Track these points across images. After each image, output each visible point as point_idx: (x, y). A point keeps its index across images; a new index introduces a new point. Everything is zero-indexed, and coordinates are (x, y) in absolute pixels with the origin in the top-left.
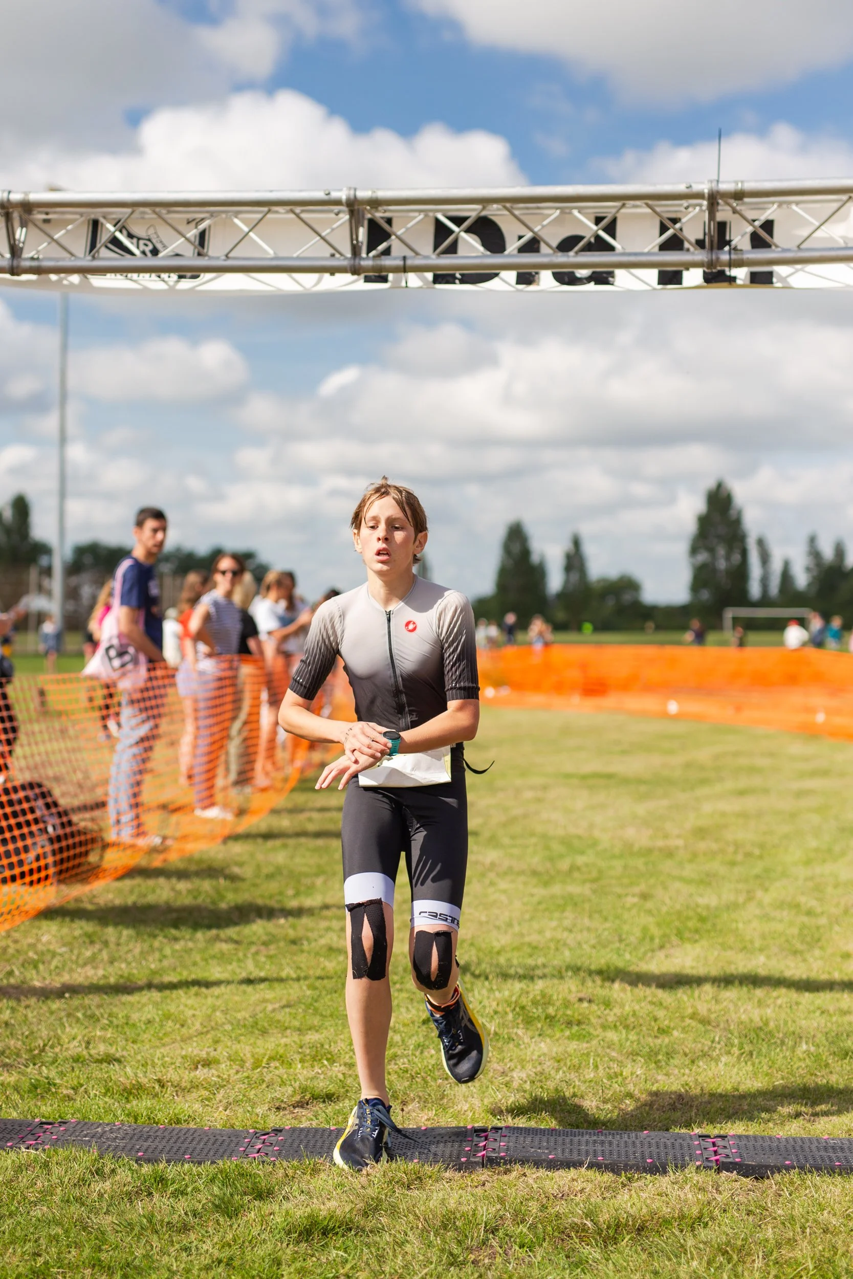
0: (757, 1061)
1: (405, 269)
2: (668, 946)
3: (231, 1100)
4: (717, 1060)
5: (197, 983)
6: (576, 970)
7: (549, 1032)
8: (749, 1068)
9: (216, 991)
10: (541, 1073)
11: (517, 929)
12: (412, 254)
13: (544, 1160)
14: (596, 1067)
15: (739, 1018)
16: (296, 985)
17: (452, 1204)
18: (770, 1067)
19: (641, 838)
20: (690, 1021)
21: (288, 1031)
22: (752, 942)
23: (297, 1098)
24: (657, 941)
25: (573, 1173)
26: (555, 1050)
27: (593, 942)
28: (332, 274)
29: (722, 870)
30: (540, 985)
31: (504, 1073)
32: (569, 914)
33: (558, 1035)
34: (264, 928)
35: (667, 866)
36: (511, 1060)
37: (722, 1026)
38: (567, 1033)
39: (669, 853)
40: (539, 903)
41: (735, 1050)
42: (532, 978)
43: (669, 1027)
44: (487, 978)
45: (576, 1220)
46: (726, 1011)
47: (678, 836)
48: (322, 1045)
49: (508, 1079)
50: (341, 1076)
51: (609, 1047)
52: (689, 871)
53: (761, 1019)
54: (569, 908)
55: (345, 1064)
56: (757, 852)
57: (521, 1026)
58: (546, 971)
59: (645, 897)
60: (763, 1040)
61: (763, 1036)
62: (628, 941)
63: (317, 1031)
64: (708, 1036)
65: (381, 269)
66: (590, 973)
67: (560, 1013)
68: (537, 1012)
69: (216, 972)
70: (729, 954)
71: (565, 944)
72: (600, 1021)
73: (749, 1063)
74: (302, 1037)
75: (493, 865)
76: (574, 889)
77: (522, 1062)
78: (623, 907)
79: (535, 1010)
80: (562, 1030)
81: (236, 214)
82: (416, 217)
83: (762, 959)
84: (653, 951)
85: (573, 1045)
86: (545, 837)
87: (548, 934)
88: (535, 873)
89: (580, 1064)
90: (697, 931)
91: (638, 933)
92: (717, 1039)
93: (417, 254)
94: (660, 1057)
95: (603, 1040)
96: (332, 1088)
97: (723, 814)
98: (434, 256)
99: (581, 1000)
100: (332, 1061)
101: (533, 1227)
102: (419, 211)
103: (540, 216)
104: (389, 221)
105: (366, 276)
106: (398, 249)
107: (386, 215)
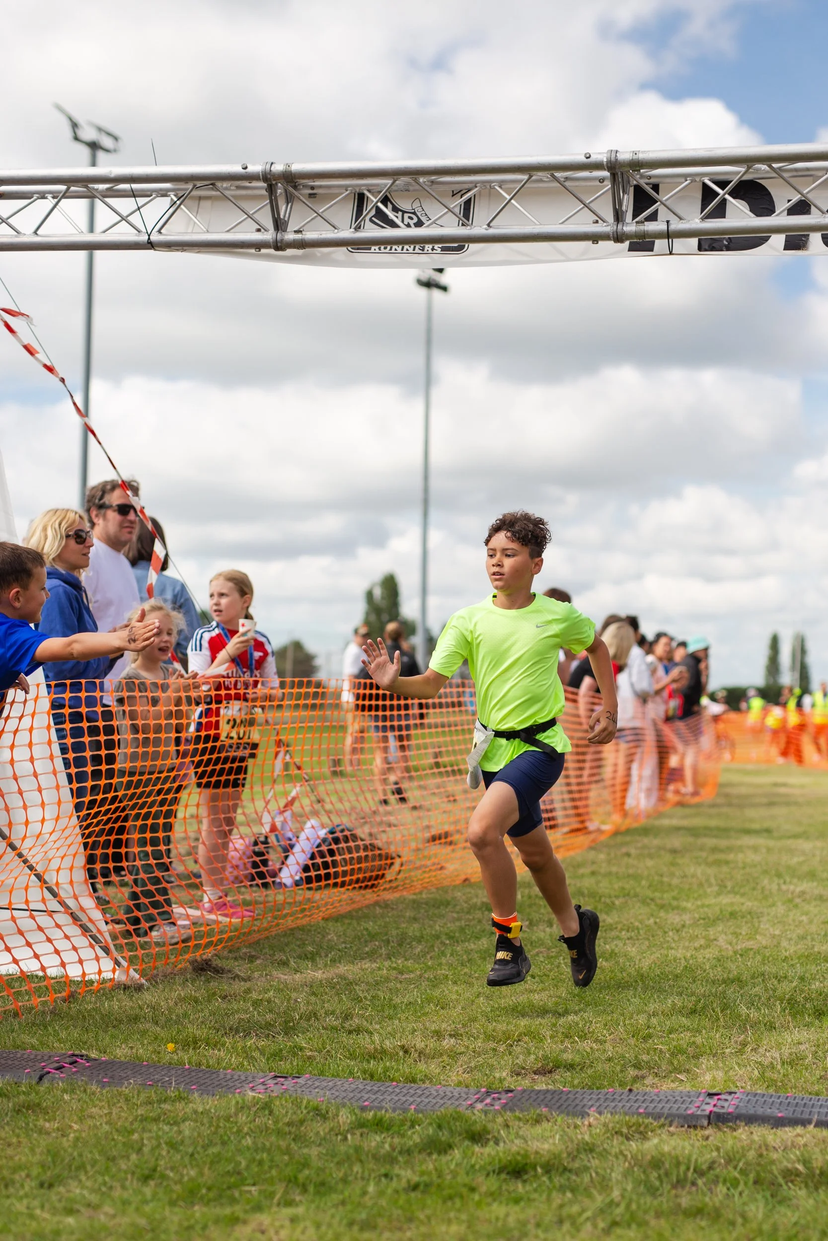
1: (669, 235)
3: (473, 1065)
7: (816, 1023)
12: (677, 219)
13: (773, 1117)
17: (666, 1149)
23: (540, 1065)
25: (799, 1130)
28: (596, 242)
34: (551, 935)
45: (790, 1166)
48: (577, 1024)
50: (589, 1050)
55: (596, 1041)
65: (643, 235)
75: (803, 893)
77: (779, 1046)
81: (500, 185)
82: (682, 184)
93: (681, 219)
96: (577, 1059)
98: (697, 221)
100: (583, 1037)
101: (743, 1172)
102: (685, 176)
103: (811, 179)
104: (656, 188)
105: (631, 243)
106: (663, 214)
107: (652, 181)
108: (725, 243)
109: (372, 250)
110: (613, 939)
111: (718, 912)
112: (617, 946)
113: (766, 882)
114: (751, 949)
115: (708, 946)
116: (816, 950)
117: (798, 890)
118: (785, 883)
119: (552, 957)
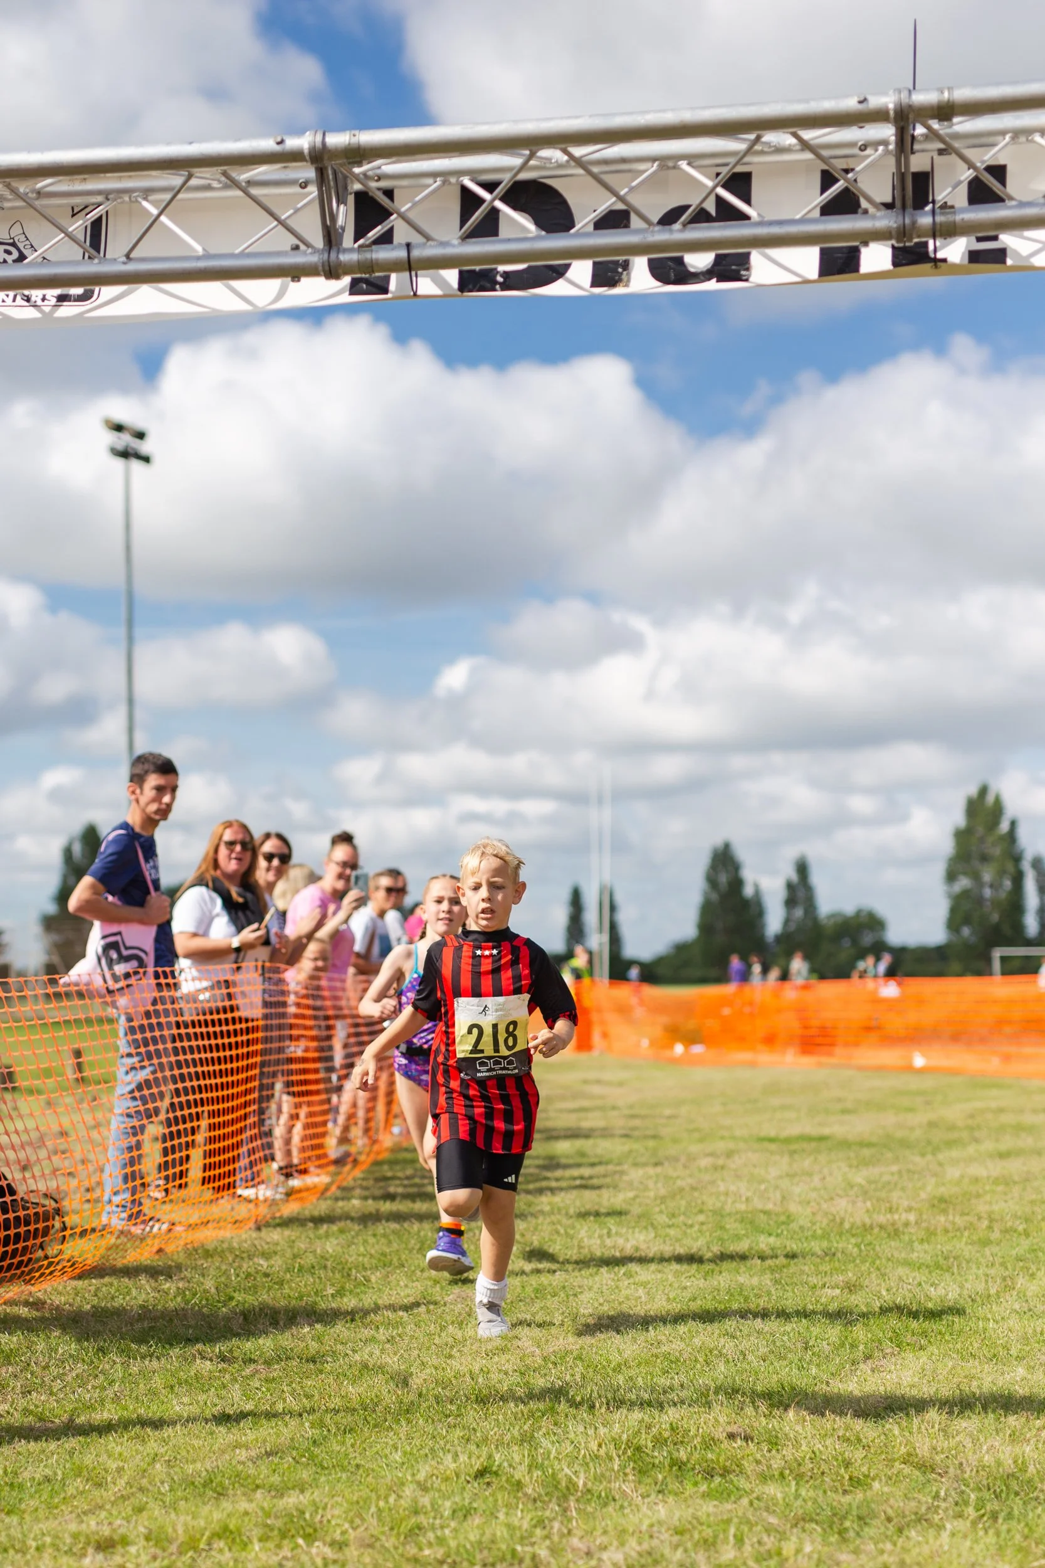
0: (1004, 1528)
1: (410, 266)
2: (877, 1355)
4: (940, 1528)
5: (143, 1423)
6: (732, 1392)
7: (674, 1486)
8: (991, 1539)
9: (168, 1432)
10: (650, 1554)
12: (422, 240)
14: (740, 1541)
15: (980, 1460)
16: (293, 1423)
18: (1026, 1537)
19: (856, 1212)
20: (903, 1466)
21: (259, 1494)
22: (1007, 1348)
24: (861, 1347)
26: (677, 1514)
27: (763, 1350)
28: (296, 278)
29: (968, 1251)
30: (672, 1414)
31: (588, 1554)
33: (689, 1489)
35: (889, 1248)
36: (605, 1532)
37: (951, 1470)
38: (704, 1487)
39: (894, 1232)
41: (970, 1511)
42: (661, 1406)
43: (866, 1476)
44: (592, 1407)
46: (960, 1447)
47: (909, 1209)
51: (767, 1509)
52: (921, 1253)
53: (1015, 1462)
56: (1021, 1228)
57: (631, 1477)
58: (684, 1394)
60: (1017, 1494)
61: (1017, 1489)
62: (816, 1349)
63: (302, 1491)
64: (927, 1490)
65: (372, 265)
66: (755, 1396)
67: (696, 1456)
68: (660, 1456)
69: (179, 1405)
70: (973, 1366)
72: (759, 1469)
73: (991, 1532)
74: (275, 1500)
79: (656, 1454)
80: (696, 1484)
81: (147, 192)
82: (429, 186)
83: (1021, 1371)
84: (854, 1363)
85: (708, 1508)
86: (718, 1213)
87: (697, 1341)
89: (715, 1537)
90: (924, 1334)
92: (942, 1494)
93: (428, 238)
94: (847, 1524)
95: (758, 1499)
97: (976, 1180)
98: (456, 242)
99: (731, 1436)
102: (434, 175)
103: (629, 175)
104: (389, 193)
105: (354, 281)
106: (402, 233)
107: (383, 184)
108: (499, 279)
110: (366, 1342)
111: (519, 1290)
112: (371, 1355)
113: (583, 1233)
116: (664, 1349)
118: (609, 1234)
119: (274, 1379)
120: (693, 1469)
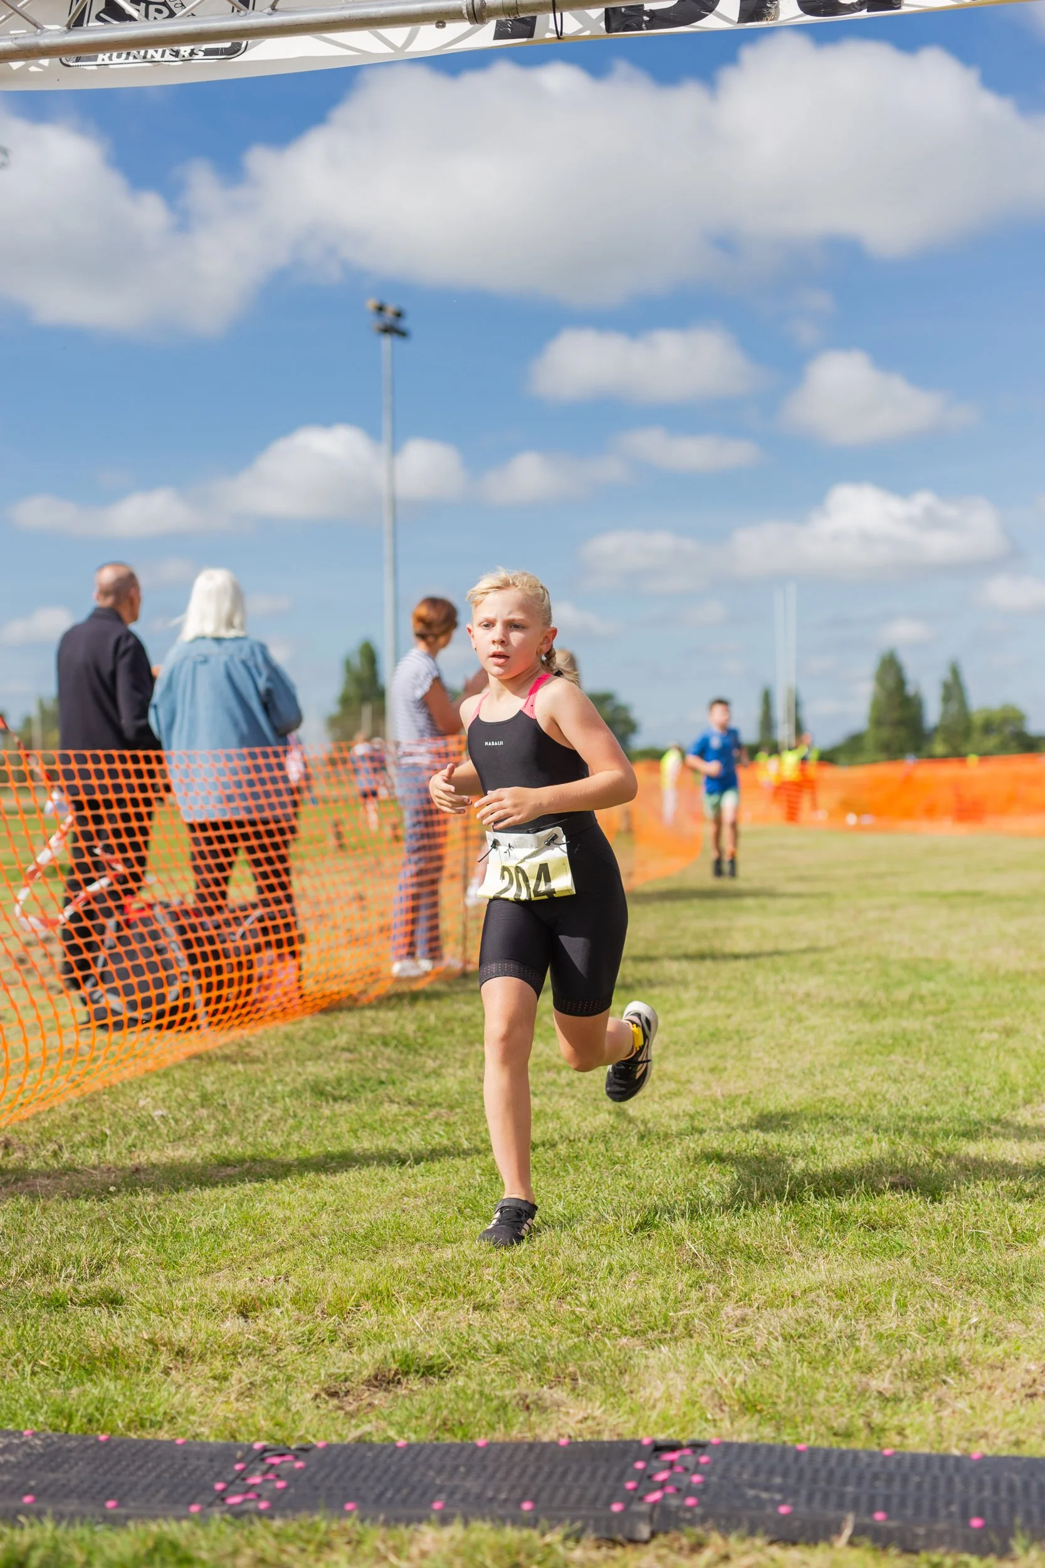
2: (1036, 1099)
7: (837, 1241)
11: (819, 1077)
13: (770, 1518)
14: (903, 1305)
19: (1010, 960)
24: (1021, 1092)
27: (925, 1096)
28: (441, 24)
32: (898, 1058)
34: (462, 1083)
38: (865, 1244)
40: (859, 1043)
49: (748, 1330)
54: (899, 1049)
57: (792, 1231)
59: (1008, 1032)
62: (977, 1095)
71: (884, 1099)
76: (911, 1024)
78: (977, 1046)
80: (857, 1239)
85: (870, 1267)
86: (884, 961)
87: (862, 1087)
88: (862, 1004)
89: (877, 1302)
91: (993, 1081)
94: (1015, 1286)
105: (499, 24)
108: (646, 18)
109: (99, 62)
111: (696, 1034)
114: (738, 1096)
115: (676, 1094)
116: (830, 1093)
117: (801, 992)
118: (783, 981)
120: (856, 1222)
